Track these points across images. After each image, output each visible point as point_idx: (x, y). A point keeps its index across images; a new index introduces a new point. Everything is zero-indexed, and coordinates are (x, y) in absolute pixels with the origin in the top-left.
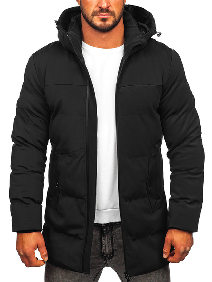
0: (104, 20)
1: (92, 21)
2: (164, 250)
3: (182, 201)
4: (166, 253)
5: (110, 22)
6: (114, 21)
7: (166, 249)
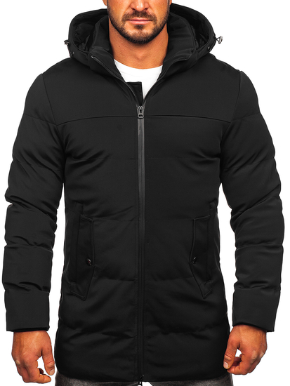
0: (140, 27)
1: (123, 29)
2: (226, 357)
3: (253, 286)
4: (228, 361)
5: (148, 31)
6: (154, 29)
7: (230, 355)
